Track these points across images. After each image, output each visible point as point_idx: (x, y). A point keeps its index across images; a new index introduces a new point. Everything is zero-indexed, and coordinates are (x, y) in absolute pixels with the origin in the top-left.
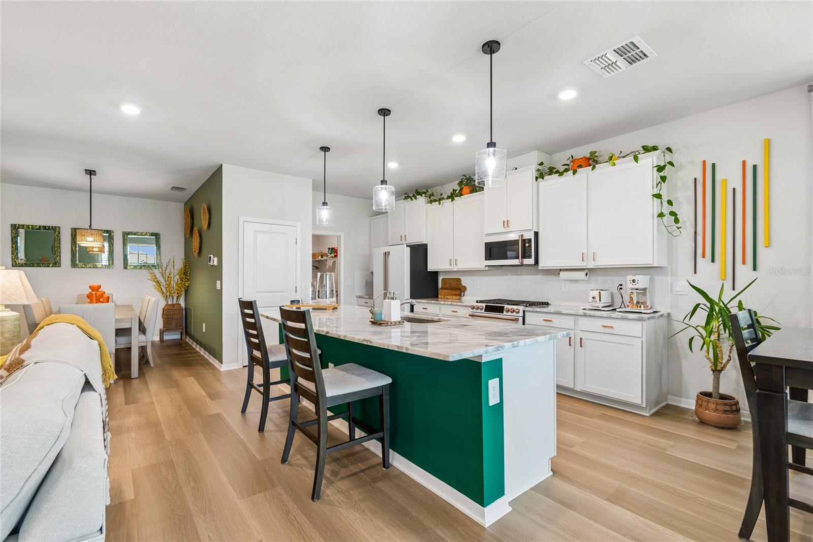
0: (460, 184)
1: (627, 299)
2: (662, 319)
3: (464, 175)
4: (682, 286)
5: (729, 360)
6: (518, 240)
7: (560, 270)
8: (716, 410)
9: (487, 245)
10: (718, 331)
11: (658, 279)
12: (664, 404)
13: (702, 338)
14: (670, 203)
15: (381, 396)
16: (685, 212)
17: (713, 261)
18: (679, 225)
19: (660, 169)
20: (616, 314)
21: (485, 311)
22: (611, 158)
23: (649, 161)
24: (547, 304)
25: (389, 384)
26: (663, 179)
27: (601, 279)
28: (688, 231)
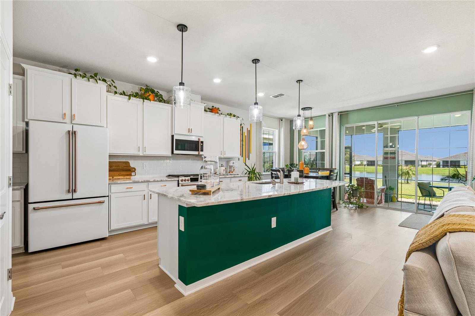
6: (198, 141)
17: (242, 157)
21: (191, 182)
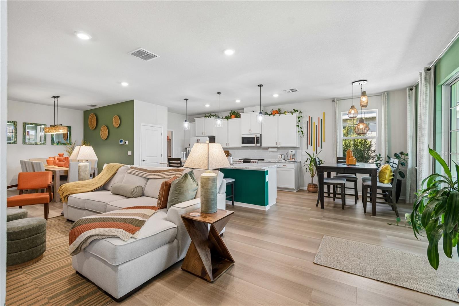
0: (230, 114)
1: (289, 158)
2: (299, 163)
3: (232, 110)
4: (304, 153)
5: (315, 174)
6: (255, 137)
7: (269, 148)
8: (312, 188)
9: (242, 138)
10: (313, 166)
11: (298, 151)
12: (299, 189)
13: (309, 168)
14: (301, 128)
15: (232, 184)
16: (305, 131)
17: (312, 146)
18: (303, 135)
19: (299, 118)
20: (286, 162)
21: (243, 163)
22: (285, 112)
23: (296, 115)
24: (264, 160)
25: (234, 181)
26: (299, 121)
27: (281, 151)
28: (305, 137)
